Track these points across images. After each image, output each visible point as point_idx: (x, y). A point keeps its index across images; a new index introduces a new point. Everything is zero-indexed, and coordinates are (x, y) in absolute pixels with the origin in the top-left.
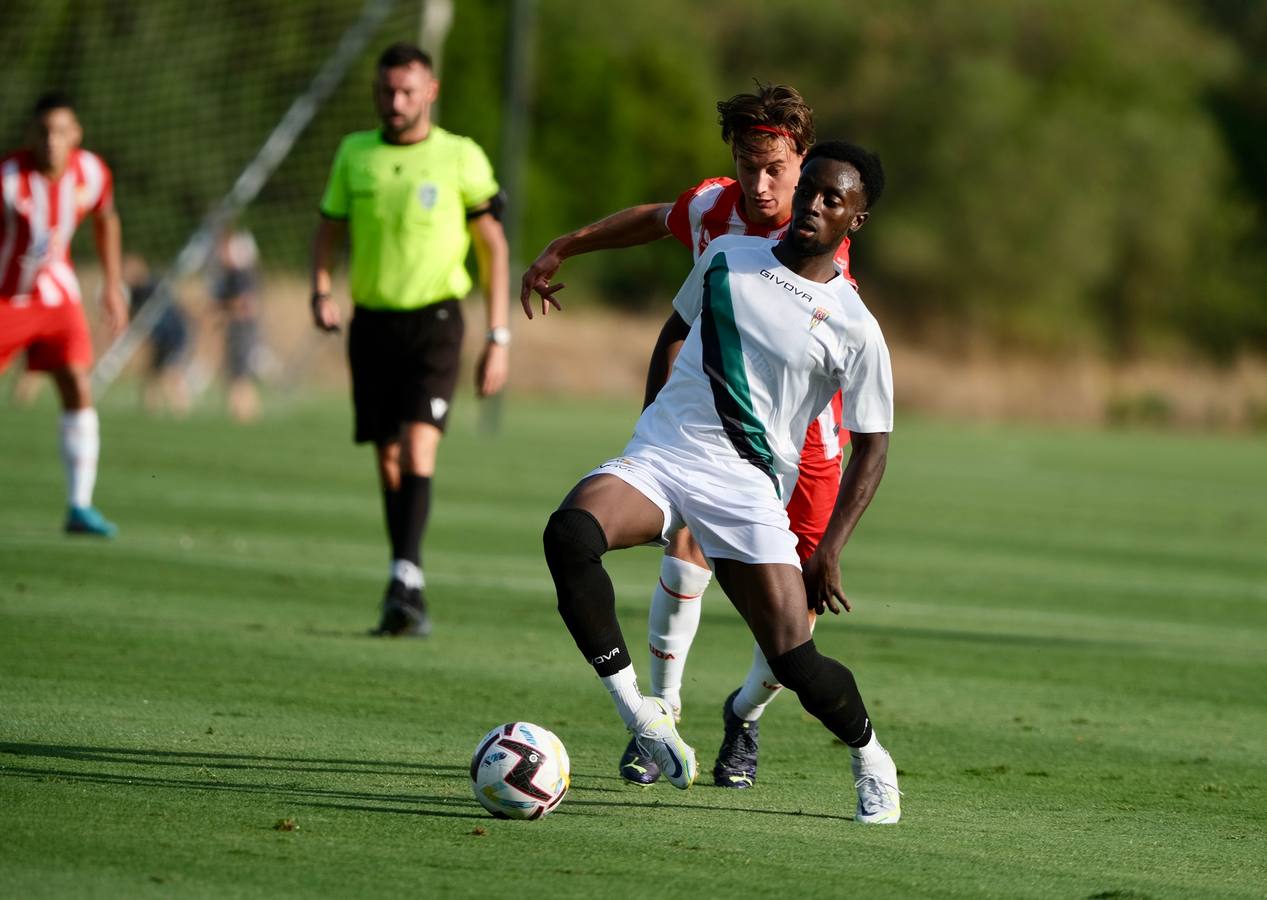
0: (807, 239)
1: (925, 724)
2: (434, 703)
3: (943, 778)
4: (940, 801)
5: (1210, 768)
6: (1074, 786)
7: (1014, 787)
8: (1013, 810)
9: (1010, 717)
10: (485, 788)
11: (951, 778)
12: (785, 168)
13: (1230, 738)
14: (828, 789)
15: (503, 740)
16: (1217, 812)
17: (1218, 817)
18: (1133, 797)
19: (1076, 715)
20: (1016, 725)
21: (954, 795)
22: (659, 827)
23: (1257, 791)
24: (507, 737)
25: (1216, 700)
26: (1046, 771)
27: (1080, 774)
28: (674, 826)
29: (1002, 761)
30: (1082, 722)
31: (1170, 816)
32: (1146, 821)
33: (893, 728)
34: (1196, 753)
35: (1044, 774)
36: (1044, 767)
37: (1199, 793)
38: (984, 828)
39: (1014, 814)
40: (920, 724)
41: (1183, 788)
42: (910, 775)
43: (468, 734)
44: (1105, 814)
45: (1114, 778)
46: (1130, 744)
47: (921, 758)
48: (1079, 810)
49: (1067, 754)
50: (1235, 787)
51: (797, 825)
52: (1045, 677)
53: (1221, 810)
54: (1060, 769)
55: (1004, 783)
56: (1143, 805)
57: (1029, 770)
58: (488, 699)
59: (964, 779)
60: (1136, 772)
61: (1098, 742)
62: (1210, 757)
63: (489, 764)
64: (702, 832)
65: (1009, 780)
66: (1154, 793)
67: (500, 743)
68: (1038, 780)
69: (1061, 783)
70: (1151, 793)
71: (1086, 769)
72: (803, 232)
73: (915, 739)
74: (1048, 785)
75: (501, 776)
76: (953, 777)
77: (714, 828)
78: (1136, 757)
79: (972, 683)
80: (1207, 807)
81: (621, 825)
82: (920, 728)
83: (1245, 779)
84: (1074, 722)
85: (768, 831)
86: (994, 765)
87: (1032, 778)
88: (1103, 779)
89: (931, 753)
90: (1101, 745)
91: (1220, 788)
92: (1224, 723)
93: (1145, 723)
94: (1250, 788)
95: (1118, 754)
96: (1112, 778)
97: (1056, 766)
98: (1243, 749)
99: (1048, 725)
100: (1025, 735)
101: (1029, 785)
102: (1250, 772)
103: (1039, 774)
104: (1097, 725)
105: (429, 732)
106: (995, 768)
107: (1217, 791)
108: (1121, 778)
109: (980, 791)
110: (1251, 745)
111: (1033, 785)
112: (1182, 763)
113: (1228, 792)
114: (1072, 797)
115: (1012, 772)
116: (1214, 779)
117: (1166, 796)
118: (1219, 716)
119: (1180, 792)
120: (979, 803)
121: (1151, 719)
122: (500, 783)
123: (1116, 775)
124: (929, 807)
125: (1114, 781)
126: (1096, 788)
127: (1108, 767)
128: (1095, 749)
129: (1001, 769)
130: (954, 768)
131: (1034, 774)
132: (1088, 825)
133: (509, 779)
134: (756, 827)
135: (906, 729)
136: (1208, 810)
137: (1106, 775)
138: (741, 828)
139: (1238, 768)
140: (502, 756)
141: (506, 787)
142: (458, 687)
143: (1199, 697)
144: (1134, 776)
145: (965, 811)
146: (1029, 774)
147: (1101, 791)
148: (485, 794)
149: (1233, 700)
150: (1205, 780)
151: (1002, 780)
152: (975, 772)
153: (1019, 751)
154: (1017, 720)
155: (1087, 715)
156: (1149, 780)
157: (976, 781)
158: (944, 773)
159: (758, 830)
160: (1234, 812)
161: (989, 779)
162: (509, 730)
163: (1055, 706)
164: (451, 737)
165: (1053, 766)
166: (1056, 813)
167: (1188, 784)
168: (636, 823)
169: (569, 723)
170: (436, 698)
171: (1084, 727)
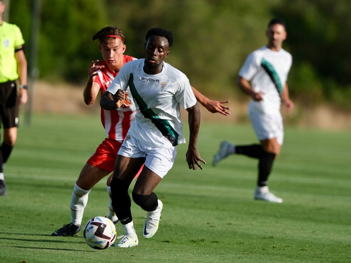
0: (152, 63)
1: (177, 225)
2: (9, 218)
3: (183, 243)
4: (182, 251)
5: (274, 240)
6: (228, 246)
7: (207, 246)
8: (207, 254)
9: (206, 223)
10: (89, 240)
11: (185, 243)
12: (118, 49)
13: (281, 229)
14: (143, 247)
15: (92, 223)
16: (276, 255)
17: (277, 256)
18: (248, 250)
19: (228, 222)
20: (207, 225)
21: (186, 249)
22: (86, 260)
23: (290, 248)
24: (93, 222)
25: (276, 217)
26: (218, 241)
27: (229, 242)
28: (91, 260)
29: (203, 237)
30: (230, 224)
31: (260, 256)
32: (252, 258)
33: (165, 226)
34: (269, 235)
35: (217, 242)
36: (217, 239)
37: (270, 248)
38: (197, 260)
39: (207, 256)
40: (175, 225)
41: (265, 247)
42: (171, 242)
43: (21, 228)
44: (238, 256)
45: (241, 243)
46: (246, 232)
47: (175, 236)
48: (229, 254)
49: (225, 235)
50: (283, 246)
51: (133, 259)
52: (217, 209)
53: (278, 254)
54: (223, 240)
55: (204, 245)
56: (251, 252)
57: (212, 240)
58: (27, 216)
59: (190, 244)
60: (249, 241)
61: (236, 231)
62: (274, 236)
63: (88, 231)
64: (101, 262)
65: (205, 244)
66: (255, 248)
67: (91, 224)
68: (215, 244)
69: (223, 245)
70: (254, 248)
71: (232, 240)
72: (151, 61)
73: (173, 230)
74: (218, 246)
75: (93, 234)
76: (186, 243)
77: (104, 260)
78: (249, 236)
79: (192, 211)
80: (273, 253)
81: (73, 259)
82: (175, 226)
83: (286, 244)
84: (227, 224)
85: (123, 261)
86: (200, 239)
87: (213, 243)
88: (237, 243)
89: (179, 235)
90: (237, 232)
91: (277, 247)
92: (278, 225)
93: (252, 224)
94: (287, 246)
95: (242, 235)
96: (240, 243)
97: (221, 239)
98: (285, 233)
99: (219, 225)
100: (211, 228)
101: (212, 246)
102: (287, 241)
103: (216, 242)
104: (235, 225)
105: (8, 228)
106: (200, 240)
107: (276, 248)
108: (243, 243)
109: (195, 248)
110: (288, 232)
111: (213, 246)
112: (264, 238)
113: (280, 248)
114: (227, 250)
115: (206, 241)
116: (275, 244)
117: (259, 249)
118: (277, 222)
119: (264, 248)
120: (195, 252)
121: (254, 223)
122: (93, 236)
123: (242, 242)
124: (178, 253)
125: (241, 245)
126: (235, 246)
127: (239, 239)
128: (235, 233)
129: (203, 240)
130: (187, 240)
131: (214, 242)
132: (232, 259)
133: (96, 234)
134: (119, 260)
135: (170, 226)
136: (273, 254)
137: (239, 242)
138: (114, 260)
139: (283, 240)
140: (92, 228)
141: (95, 237)
142: (17, 213)
143: (270, 216)
144: (248, 243)
145: (191, 255)
146: (212, 242)
147: (237, 247)
148: (89, 241)
149: (282, 217)
150: (272, 244)
151: (203, 244)
152: (194, 241)
153: (209, 234)
154: (208, 223)
155: (232, 222)
156: (253, 244)
157: (194, 244)
158: (183, 242)
159: (119, 261)
160: (282, 255)
161: (199, 244)
162: (93, 220)
163: (221, 219)
164: (15, 230)
165: (220, 239)
166: (221, 255)
167: (266, 245)
168: (78, 259)
169: (55, 225)
170: (10, 216)
171: (231, 226)
